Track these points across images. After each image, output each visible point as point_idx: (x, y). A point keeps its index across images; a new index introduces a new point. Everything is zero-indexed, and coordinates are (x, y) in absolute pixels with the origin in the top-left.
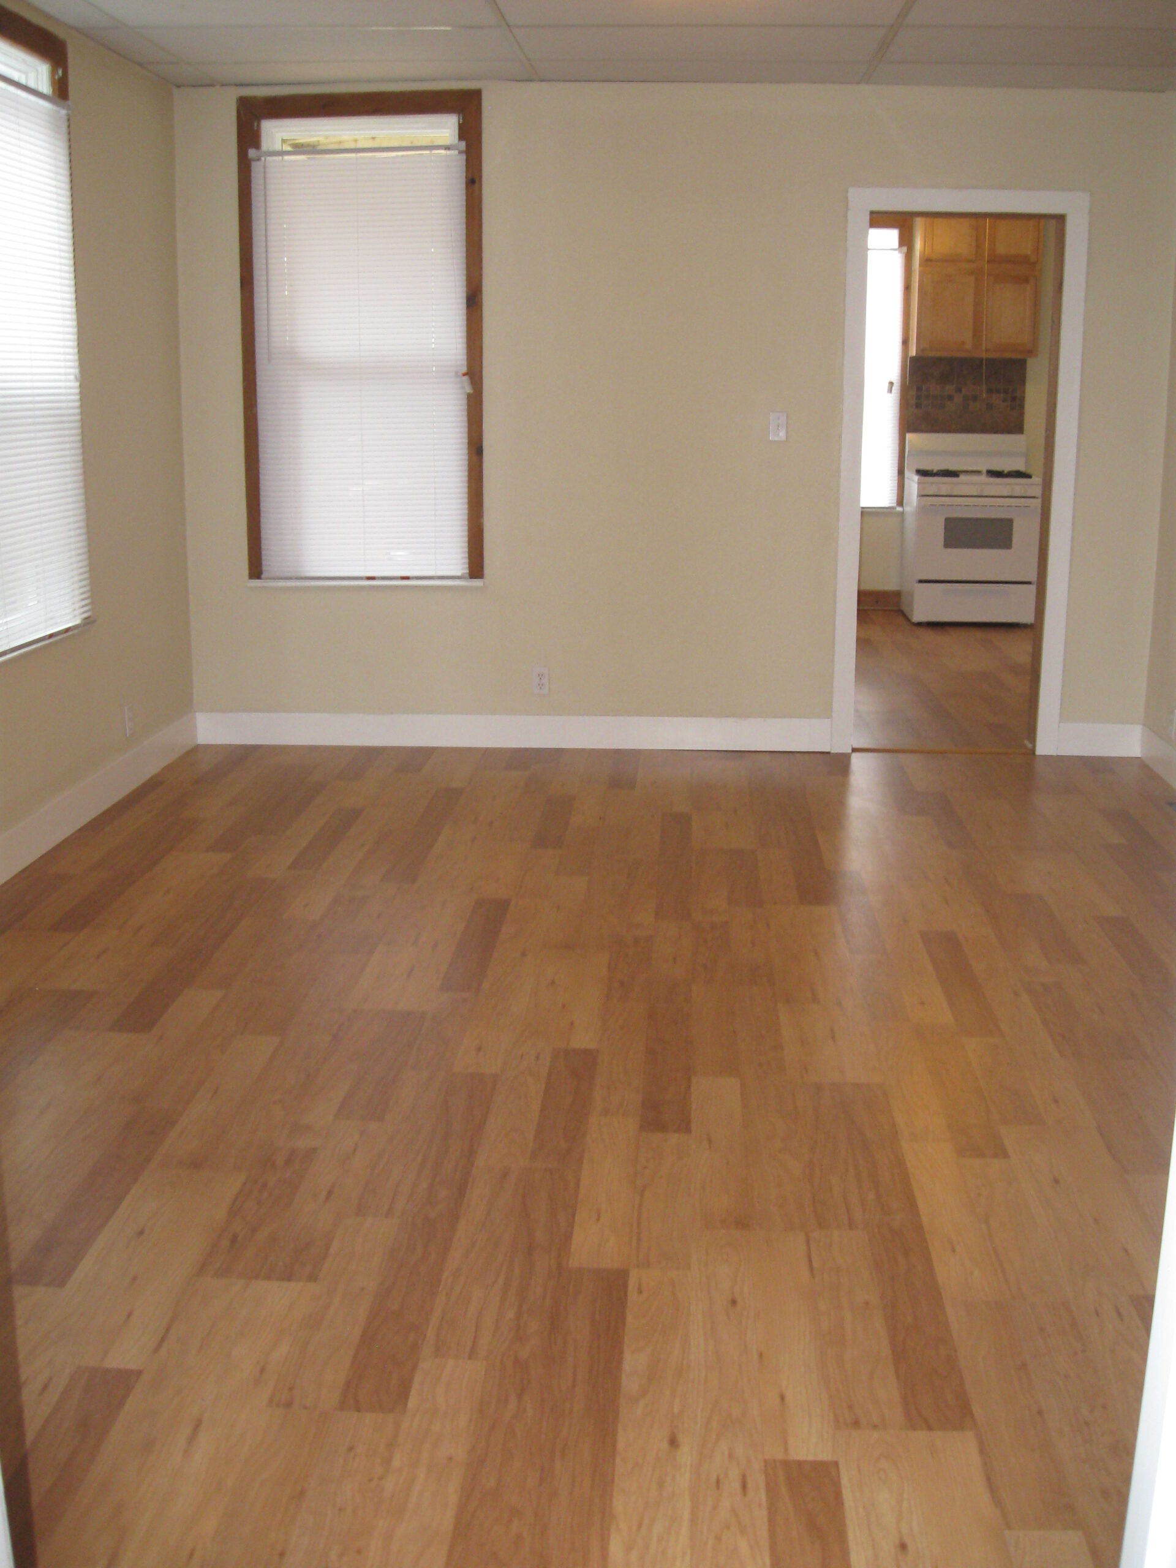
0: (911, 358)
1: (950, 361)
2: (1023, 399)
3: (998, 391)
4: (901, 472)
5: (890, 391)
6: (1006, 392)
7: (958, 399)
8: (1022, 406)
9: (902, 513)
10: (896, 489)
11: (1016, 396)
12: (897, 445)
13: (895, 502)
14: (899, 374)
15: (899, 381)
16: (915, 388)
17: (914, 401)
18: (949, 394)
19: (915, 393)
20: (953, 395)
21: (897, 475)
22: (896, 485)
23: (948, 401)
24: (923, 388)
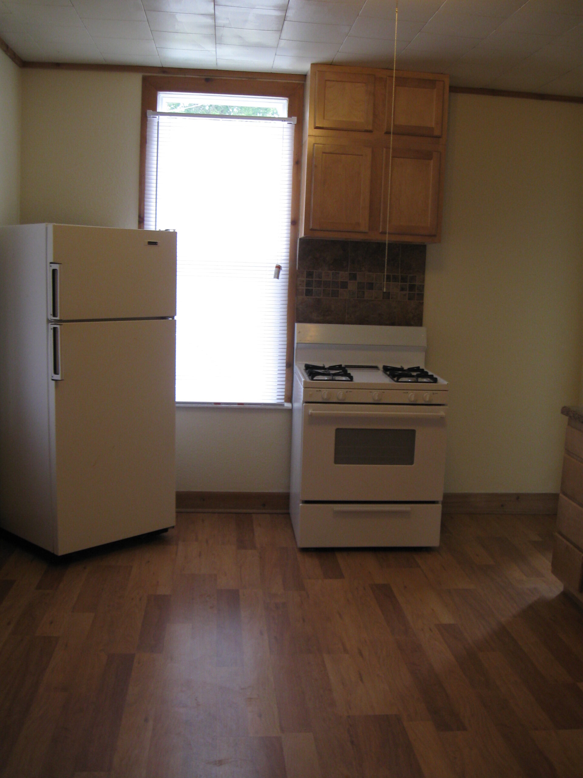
0: (300, 239)
1: (344, 244)
2: (422, 288)
3: (396, 279)
4: (290, 365)
5: (277, 276)
6: (404, 280)
7: (352, 286)
8: (421, 296)
9: (291, 410)
10: (284, 383)
11: (415, 285)
12: (285, 336)
13: (283, 397)
14: (288, 258)
15: (288, 265)
16: (305, 273)
17: (305, 288)
18: (342, 280)
19: (305, 279)
20: (347, 282)
21: (285, 368)
22: (284, 379)
23: (341, 288)
24: (314, 273)
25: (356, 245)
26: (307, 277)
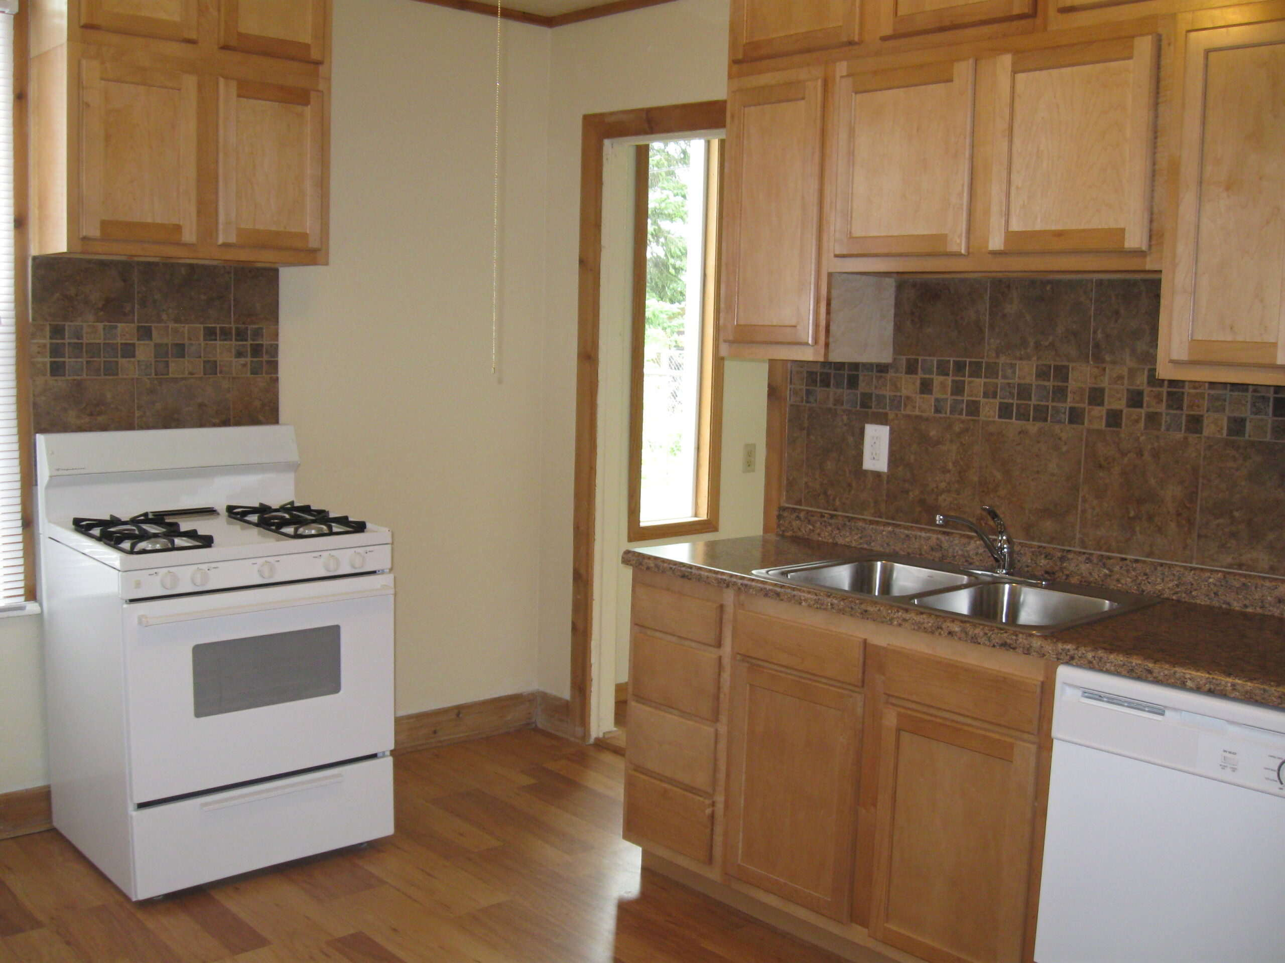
0: (34, 259)
1: (125, 269)
2: (274, 350)
3: (225, 334)
4: (27, 522)
6: (241, 335)
7: (144, 352)
8: (273, 365)
9: (40, 617)
10: (21, 561)
11: (262, 345)
12: (17, 462)
13: (22, 591)
14: (12, 298)
15: (13, 313)
16: (48, 328)
17: (48, 360)
18: (124, 341)
19: (47, 341)
20: (134, 345)
21: (20, 531)
22: (21, 554)
23: (123, 357)
24: (67, 328)
25: (149, 269)
26: (51, 338)
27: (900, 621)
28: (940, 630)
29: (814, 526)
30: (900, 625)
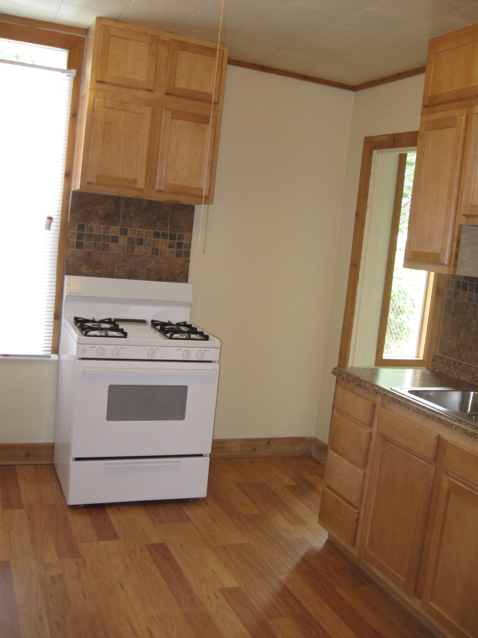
0: (73, 192)
1: (117, 200)
2: (189, 246)
3: (164, 236)
4: (57, 316)
5: (49, 227)
6: (172, 237)
7: (123, 241)
8: (188, 254)
9: (58, 362)
10: (52, 335)
11: (183, 243)
12: (55, 287)
13: (50, 349)
14: (60, 210)
15: (60, 217)
16: (77, 226)
17: (75, 240)
18: (113, 235)
19: (76, 232)
20: (118, 237)
21: (53, 320)
22: (52, 331)
23: (111, 242)
24: (86, 226)
25: (129, 201)
26: (78, 230)
27: (456, 427)
28: (475, 436)
29: (449, 368)
30: (455, 429)
